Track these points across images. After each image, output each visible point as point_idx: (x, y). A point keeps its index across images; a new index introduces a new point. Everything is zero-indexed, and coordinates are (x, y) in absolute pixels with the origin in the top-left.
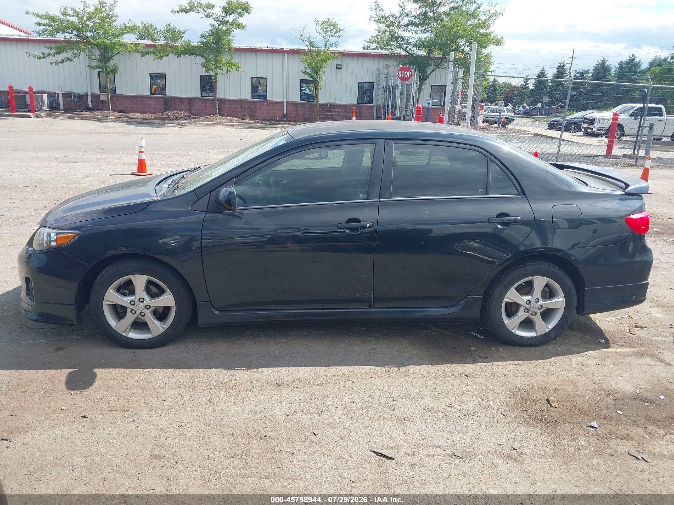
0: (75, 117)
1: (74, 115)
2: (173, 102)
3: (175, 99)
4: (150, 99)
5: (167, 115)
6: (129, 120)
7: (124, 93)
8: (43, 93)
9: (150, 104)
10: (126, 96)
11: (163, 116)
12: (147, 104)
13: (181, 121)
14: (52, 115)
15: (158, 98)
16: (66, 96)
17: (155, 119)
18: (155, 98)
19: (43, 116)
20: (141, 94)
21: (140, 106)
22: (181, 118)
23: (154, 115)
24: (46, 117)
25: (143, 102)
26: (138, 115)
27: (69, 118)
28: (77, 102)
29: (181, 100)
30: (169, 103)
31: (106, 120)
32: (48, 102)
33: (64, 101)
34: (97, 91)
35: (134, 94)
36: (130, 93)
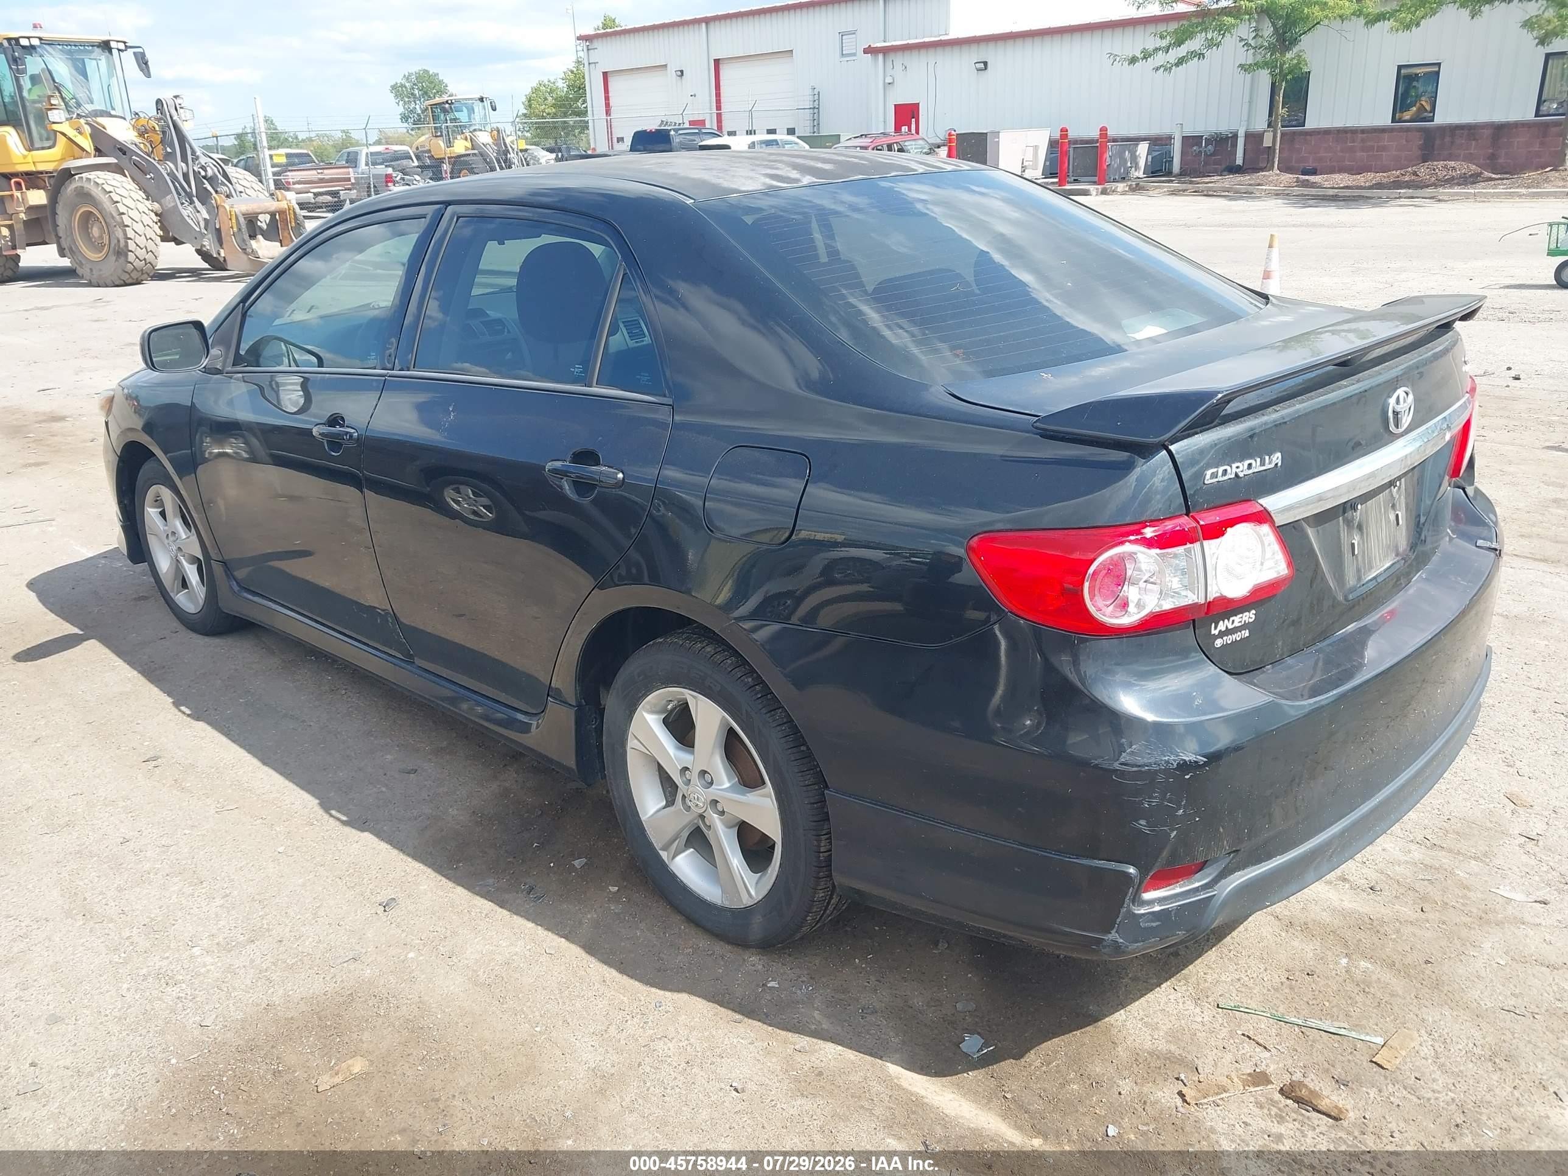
0: (1184, 191)
1: (1184, 186)
2: (1447, 139)
3: (1454, 130)
4: (1386, 135)
5: (1415, 174)
6: (1313, 191)
7: (1325, 124)
8: (1138, 140)
9: (1384, 148)
10: (1327, 132)
11: (1401, 178)
12: (1378, 147)
13: (1445, 188)
14: (1143, 188)
15: (1408, 130)
16: (1190, 141)
17: (1379, 186)
18: (1401, 129)
19: (1119, 190)
20: (1366, 122)
21: (1359, 154)
22: (1450, 182)
23: (1378, 177)
24: (1124, 193)
25: (1369, 144)
26: (1342, 179)
27: (1174, 193)
28: (1211, 155)
29: (1470, 130)
30: (1438, 142)
31: (1252, 193)
32: (1150, 158)
33: (1183, 153)
34: (1260, 124)
35: (1350, 123)
36: (1338, 123)
